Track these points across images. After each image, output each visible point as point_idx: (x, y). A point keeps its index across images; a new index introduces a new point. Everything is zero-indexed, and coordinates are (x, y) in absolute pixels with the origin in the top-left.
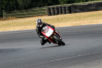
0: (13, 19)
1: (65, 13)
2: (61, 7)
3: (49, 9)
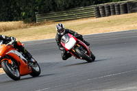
0: (49, 23)
1: (119, 14)
2: (114, 6)
3: (98, 9)
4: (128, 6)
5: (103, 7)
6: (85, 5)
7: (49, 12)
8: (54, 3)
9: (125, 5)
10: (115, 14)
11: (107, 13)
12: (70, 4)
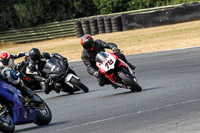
0: (8, 46)
4: (123, 20)
5: (87, 22)
6: (61, 20)
7: (8, 29)
8: (15, 16)
9: (119, 20)
10: (104, 32)
11: (93, 30)
12: (39, 17)
